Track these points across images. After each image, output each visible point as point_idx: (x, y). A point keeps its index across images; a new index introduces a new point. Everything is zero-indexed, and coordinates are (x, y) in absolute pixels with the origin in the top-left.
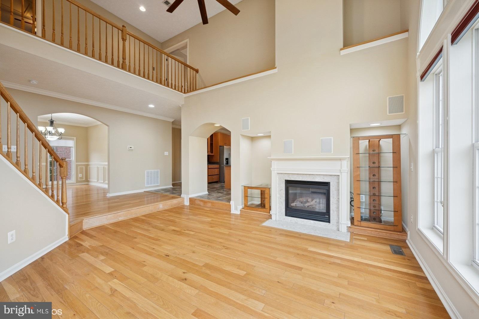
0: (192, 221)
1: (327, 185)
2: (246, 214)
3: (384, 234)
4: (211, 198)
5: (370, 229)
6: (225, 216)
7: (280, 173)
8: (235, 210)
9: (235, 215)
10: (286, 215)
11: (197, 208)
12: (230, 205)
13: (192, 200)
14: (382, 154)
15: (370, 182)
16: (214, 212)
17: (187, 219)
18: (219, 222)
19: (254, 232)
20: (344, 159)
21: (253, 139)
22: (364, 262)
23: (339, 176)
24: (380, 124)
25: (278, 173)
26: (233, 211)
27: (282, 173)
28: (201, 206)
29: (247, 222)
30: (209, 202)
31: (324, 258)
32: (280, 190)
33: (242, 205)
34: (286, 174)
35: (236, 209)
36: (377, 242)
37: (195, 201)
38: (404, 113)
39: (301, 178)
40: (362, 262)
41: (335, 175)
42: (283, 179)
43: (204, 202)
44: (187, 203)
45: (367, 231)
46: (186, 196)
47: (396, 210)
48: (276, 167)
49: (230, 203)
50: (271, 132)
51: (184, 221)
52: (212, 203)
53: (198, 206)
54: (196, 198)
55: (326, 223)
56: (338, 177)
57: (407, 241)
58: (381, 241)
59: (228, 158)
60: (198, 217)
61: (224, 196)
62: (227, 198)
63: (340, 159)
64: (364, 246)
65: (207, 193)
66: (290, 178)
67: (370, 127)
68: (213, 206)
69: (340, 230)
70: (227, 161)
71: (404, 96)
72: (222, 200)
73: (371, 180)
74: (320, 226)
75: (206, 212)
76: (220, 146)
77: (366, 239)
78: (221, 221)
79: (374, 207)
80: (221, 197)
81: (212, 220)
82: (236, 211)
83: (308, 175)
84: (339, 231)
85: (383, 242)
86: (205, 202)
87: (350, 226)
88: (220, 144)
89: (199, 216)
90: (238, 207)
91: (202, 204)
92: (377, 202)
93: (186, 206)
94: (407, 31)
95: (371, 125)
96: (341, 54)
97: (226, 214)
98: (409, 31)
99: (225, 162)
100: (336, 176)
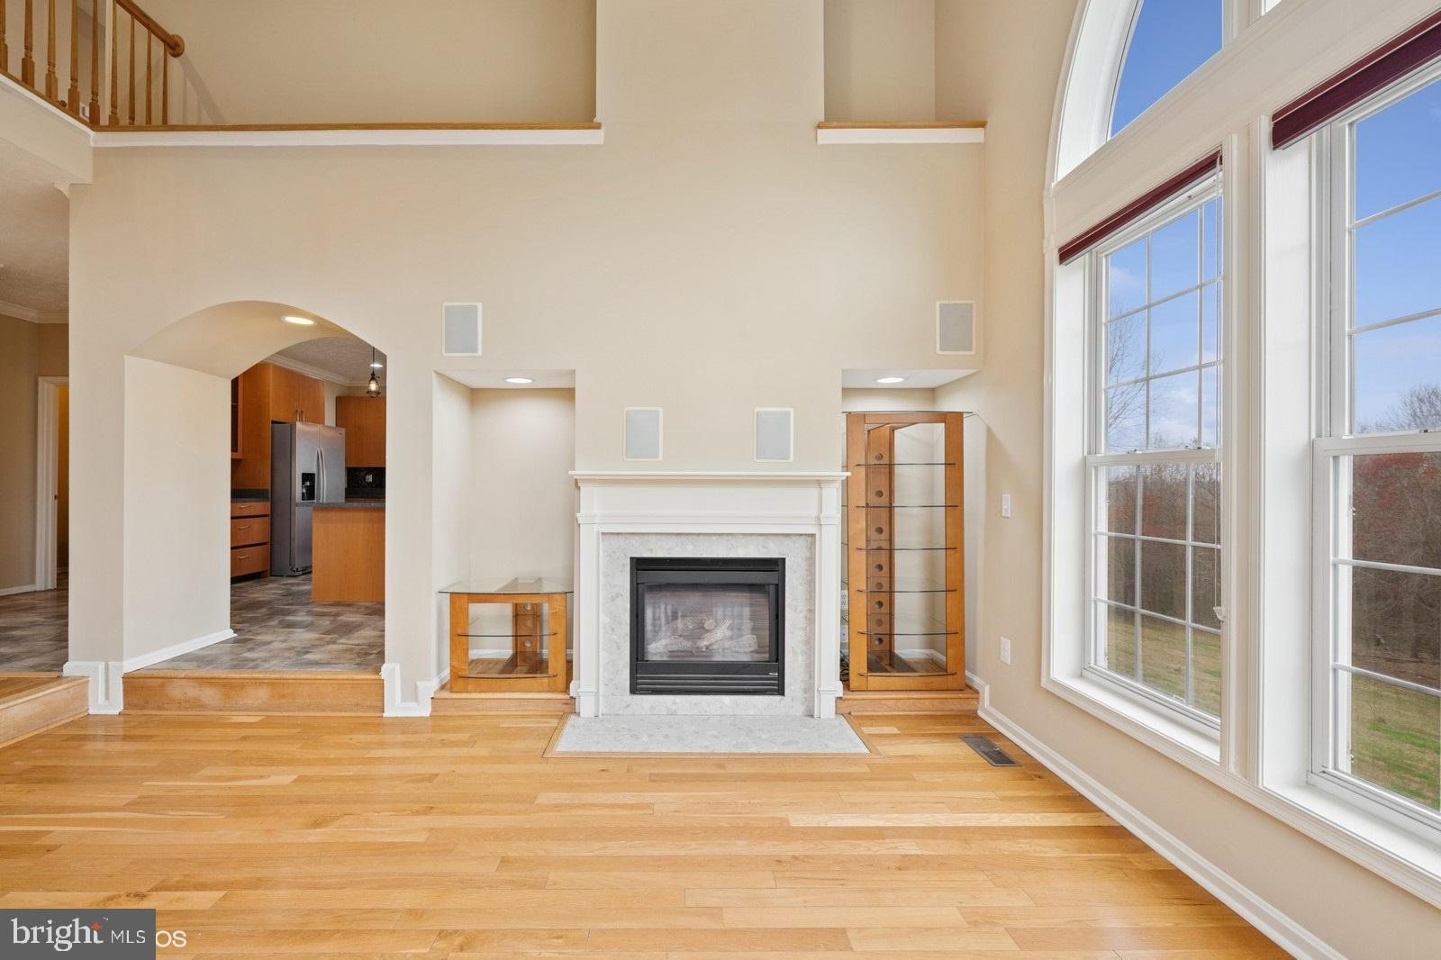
0: (173, 814)
1: (775, 566)
2: (461, 713)
3: (927, 702)
4: (265, 660)
5: (894, 695)
6: (360, 738)
7: (612, 534)
8: (403, 700)
9: (405, 725)
10: (634, 690)
11: (184, 724)
12: (381, 684)
13: (135, 686)
14: (897, 470)
15: (868, 551)
16: (295, 726)
17: (131, 806)
18: (342, 779)
19: (545, 798)
20: (830, 481)
21: (476, 397)
22: (969, 825)
23: (813, 536)
24: (901, 380)
25: (603, 534)
26: (396, 706)
27: (618, 534)
28: (203, 706)
29: (484, 752)
30: (258, 683)
31: (864, 848)
32: (613, 599)
33: (440, 670)
34: (636, 537)
35: (411, 694)
36: (930, 735)
37: (162, 686)
38: (973, 352)
39: (690, 547)
40: (960, 824)
41: (801, 535)
42: (626, 556)
43: (224, 686)
44: (106, 701)
45: (884, 702)
46: (102, 666)
47: (953, 629)
48: (595, 509)
49: (378, 671)
50: (574, 371)
51: (108, 822)
52: (272, 684)
53: (186, 709)
54: (171, 674)
55: (771, 697)
56: (809, 539)
57: (980, 713)
58: (930, 727)
59: (315, 471)
60: (210, 778)
61: (328, 643)
62: (346, 651)
63: (819, 483)
64: (913, 757)
65: (230, 634)
66: (651, 550)
67: (874, 386)
68: (284, 696)
69: (816, 715)
70: (308, 484)
71: (974, 305)
72: (329, 663)
73: (874, 545)
74: (752, 712)
75: (244, 738)
76: (273, 422)
77: (895, 731)
78: (351, 771)
79: (880, 623)
80: (314, 646)
81: (301, 780)
82: (412, 704)
83: (714, 538)
84: (812, 716)
85: (940, 729)
86: (227, 686)
87: (841, 695)
88: (275, 411)
89: (207, 771)
90: (418, 683)
91: (209, 695)
92: (885, 609)
93: (106, 721)
94: (982, 125)
95: (879, 381)
96: (820, 142)
97: (365, 726)
98: (988, 126)
99: (299, 489)
100: (802, 538)
